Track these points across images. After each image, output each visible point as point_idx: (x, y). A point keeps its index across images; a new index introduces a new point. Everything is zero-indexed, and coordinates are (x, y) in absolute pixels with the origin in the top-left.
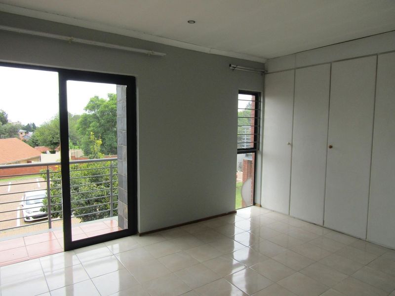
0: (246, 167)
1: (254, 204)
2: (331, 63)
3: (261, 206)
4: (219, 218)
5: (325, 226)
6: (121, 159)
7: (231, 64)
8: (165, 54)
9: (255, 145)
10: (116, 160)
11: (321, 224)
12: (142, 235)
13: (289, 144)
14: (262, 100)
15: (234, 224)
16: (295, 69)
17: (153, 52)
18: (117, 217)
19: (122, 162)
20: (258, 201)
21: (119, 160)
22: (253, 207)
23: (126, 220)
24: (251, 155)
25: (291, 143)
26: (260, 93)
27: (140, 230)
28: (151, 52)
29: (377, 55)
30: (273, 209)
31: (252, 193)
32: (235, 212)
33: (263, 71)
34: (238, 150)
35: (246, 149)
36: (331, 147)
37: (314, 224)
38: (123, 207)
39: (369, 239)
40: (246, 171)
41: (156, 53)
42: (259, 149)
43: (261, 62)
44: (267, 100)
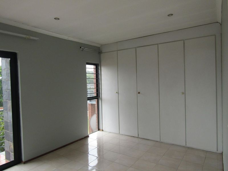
0: (90, 108)
1: (99, 130)
2: (136, 48)
3: (103, 130)
4: (79, 141)
5: (139, 137)
6: (6, 110)
7: (81, 47)
8: (38, 39)
9: (97, 94)
10: (2, 111)
11: (137, 136)
12: (25, 163)
13: (117, 93)
14: (100, 68)
15: (88, 144)
16: (117, 51)
17: (29, 36)
18: (4, 152)
19: (8, 112)
20: (101, 128)
21: (5, 111)
22: (98, 131)
23: (12, 154)
24: (95, 101)
25: (117, 92)
26: (98, 64)
27: (23, 159)
28: (28, 36)
29: (157, 44)
30: (110, 131)
31: (97, 123)
32: (88, 136)
33: (99, 51)
34: (88, 98)
35: (92, 97)
36: (139, 93)
37: (134, 137)
38: (9, 145)
39: (162, 141)
40: (90, 110)
41: (32, 38)
42: (100, 97)
43: (98, 46)
44: (102, 68)
